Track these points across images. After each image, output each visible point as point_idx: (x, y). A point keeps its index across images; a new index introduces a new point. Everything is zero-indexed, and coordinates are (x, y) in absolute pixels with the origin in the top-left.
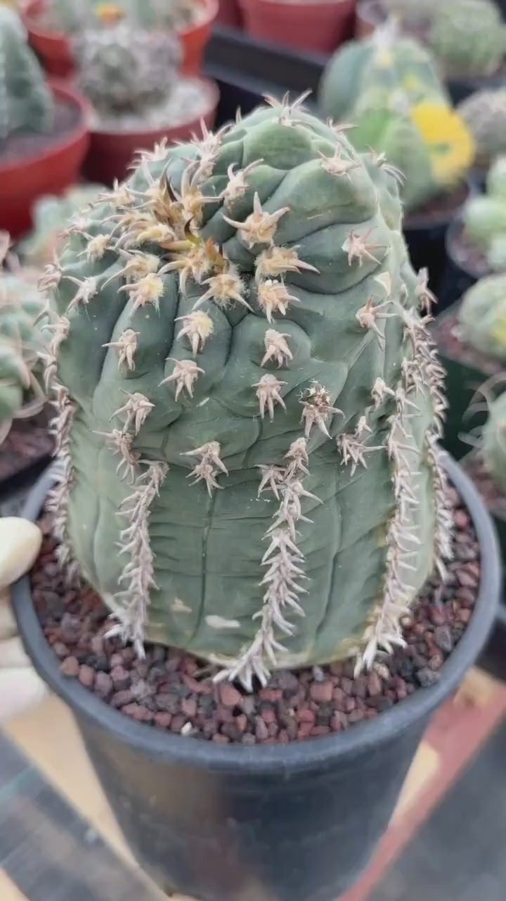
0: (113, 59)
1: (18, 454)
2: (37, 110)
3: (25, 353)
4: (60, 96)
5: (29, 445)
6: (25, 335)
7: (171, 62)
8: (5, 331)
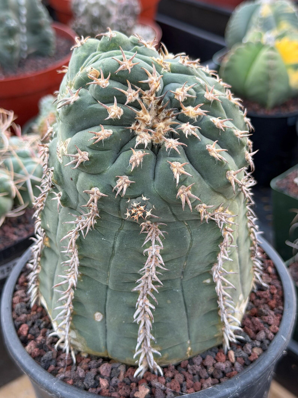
0: (96, 12)
1: (8, 239)
2: (46, 42)
3: (15, 179)
4: (60, 34)
5: (15, 234)
6: (17, 169)
7: (133, 14)
8: (6, 166)
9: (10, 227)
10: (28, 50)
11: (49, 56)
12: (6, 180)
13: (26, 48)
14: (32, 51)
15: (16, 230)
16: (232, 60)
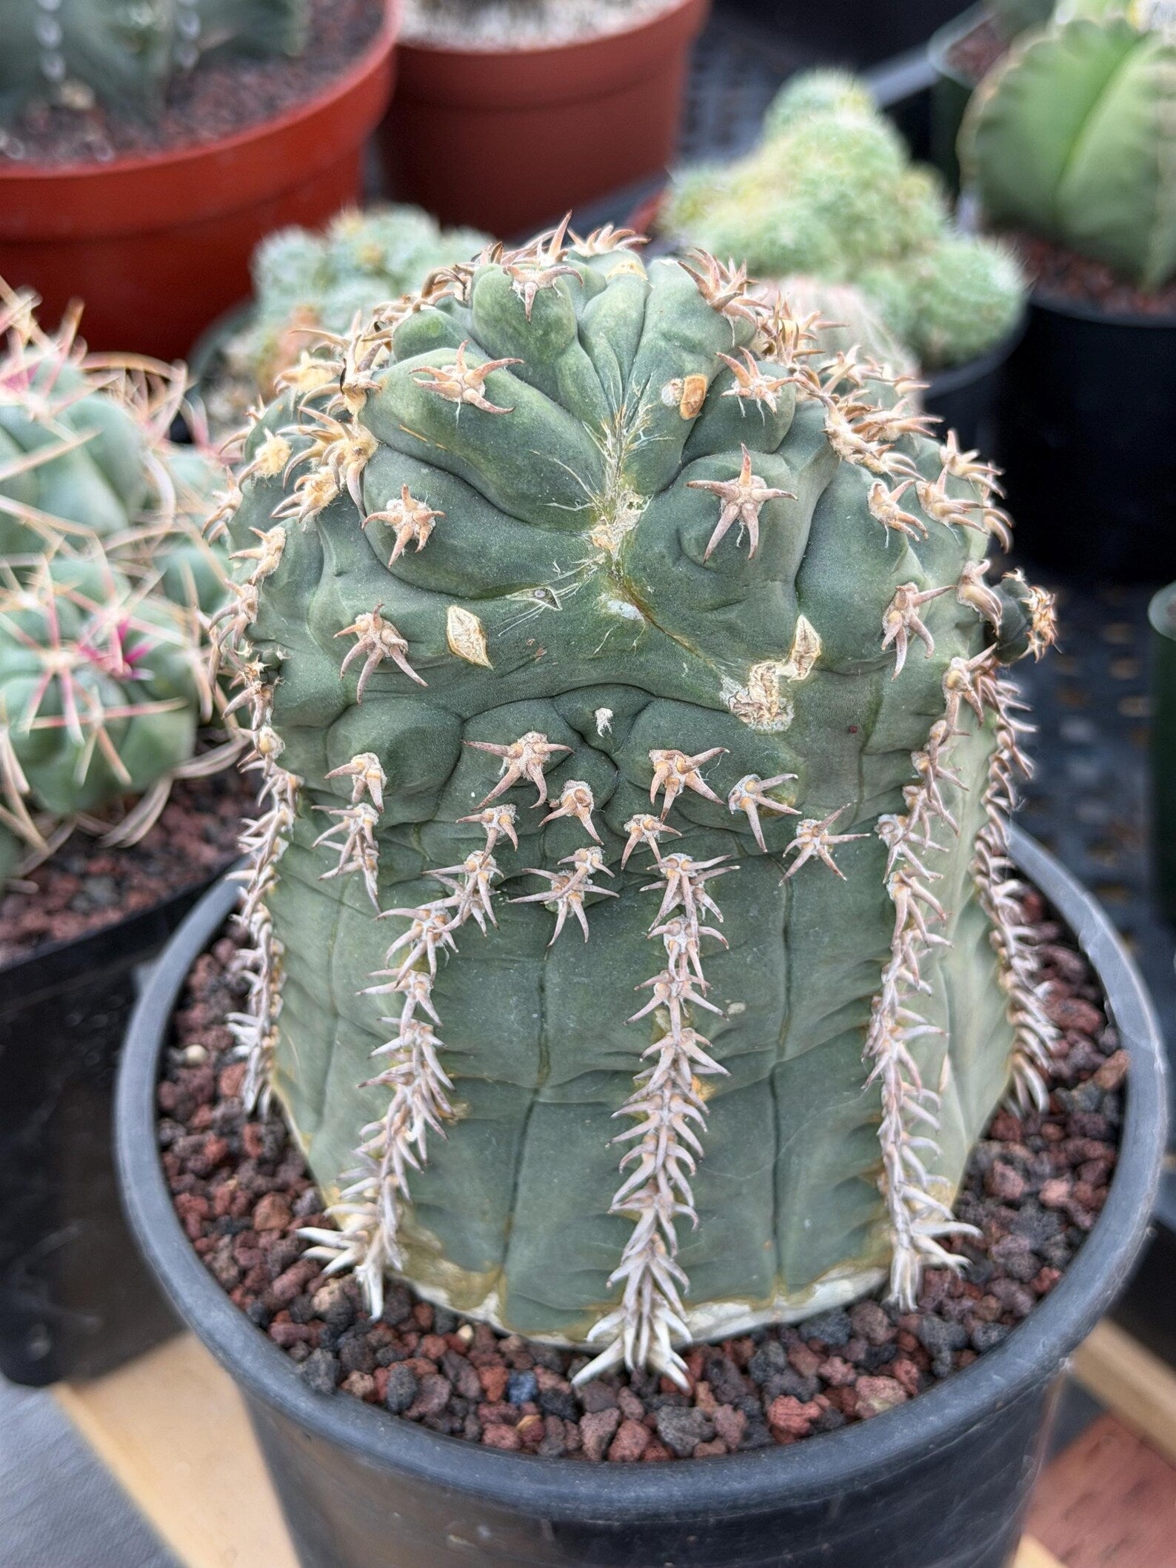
9: (187, 811)
10: (203, 33)
11: (288, 60)
12: (174, 648)
13: (192, 29)
14: (218, 37)
15: (208, 822)
16: (1010, 91)
